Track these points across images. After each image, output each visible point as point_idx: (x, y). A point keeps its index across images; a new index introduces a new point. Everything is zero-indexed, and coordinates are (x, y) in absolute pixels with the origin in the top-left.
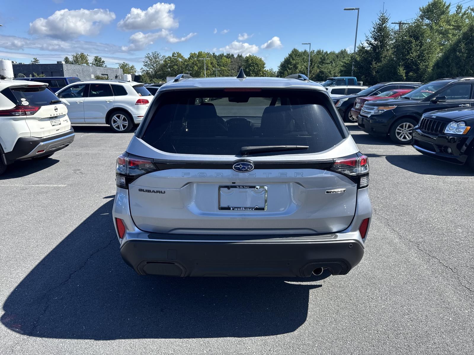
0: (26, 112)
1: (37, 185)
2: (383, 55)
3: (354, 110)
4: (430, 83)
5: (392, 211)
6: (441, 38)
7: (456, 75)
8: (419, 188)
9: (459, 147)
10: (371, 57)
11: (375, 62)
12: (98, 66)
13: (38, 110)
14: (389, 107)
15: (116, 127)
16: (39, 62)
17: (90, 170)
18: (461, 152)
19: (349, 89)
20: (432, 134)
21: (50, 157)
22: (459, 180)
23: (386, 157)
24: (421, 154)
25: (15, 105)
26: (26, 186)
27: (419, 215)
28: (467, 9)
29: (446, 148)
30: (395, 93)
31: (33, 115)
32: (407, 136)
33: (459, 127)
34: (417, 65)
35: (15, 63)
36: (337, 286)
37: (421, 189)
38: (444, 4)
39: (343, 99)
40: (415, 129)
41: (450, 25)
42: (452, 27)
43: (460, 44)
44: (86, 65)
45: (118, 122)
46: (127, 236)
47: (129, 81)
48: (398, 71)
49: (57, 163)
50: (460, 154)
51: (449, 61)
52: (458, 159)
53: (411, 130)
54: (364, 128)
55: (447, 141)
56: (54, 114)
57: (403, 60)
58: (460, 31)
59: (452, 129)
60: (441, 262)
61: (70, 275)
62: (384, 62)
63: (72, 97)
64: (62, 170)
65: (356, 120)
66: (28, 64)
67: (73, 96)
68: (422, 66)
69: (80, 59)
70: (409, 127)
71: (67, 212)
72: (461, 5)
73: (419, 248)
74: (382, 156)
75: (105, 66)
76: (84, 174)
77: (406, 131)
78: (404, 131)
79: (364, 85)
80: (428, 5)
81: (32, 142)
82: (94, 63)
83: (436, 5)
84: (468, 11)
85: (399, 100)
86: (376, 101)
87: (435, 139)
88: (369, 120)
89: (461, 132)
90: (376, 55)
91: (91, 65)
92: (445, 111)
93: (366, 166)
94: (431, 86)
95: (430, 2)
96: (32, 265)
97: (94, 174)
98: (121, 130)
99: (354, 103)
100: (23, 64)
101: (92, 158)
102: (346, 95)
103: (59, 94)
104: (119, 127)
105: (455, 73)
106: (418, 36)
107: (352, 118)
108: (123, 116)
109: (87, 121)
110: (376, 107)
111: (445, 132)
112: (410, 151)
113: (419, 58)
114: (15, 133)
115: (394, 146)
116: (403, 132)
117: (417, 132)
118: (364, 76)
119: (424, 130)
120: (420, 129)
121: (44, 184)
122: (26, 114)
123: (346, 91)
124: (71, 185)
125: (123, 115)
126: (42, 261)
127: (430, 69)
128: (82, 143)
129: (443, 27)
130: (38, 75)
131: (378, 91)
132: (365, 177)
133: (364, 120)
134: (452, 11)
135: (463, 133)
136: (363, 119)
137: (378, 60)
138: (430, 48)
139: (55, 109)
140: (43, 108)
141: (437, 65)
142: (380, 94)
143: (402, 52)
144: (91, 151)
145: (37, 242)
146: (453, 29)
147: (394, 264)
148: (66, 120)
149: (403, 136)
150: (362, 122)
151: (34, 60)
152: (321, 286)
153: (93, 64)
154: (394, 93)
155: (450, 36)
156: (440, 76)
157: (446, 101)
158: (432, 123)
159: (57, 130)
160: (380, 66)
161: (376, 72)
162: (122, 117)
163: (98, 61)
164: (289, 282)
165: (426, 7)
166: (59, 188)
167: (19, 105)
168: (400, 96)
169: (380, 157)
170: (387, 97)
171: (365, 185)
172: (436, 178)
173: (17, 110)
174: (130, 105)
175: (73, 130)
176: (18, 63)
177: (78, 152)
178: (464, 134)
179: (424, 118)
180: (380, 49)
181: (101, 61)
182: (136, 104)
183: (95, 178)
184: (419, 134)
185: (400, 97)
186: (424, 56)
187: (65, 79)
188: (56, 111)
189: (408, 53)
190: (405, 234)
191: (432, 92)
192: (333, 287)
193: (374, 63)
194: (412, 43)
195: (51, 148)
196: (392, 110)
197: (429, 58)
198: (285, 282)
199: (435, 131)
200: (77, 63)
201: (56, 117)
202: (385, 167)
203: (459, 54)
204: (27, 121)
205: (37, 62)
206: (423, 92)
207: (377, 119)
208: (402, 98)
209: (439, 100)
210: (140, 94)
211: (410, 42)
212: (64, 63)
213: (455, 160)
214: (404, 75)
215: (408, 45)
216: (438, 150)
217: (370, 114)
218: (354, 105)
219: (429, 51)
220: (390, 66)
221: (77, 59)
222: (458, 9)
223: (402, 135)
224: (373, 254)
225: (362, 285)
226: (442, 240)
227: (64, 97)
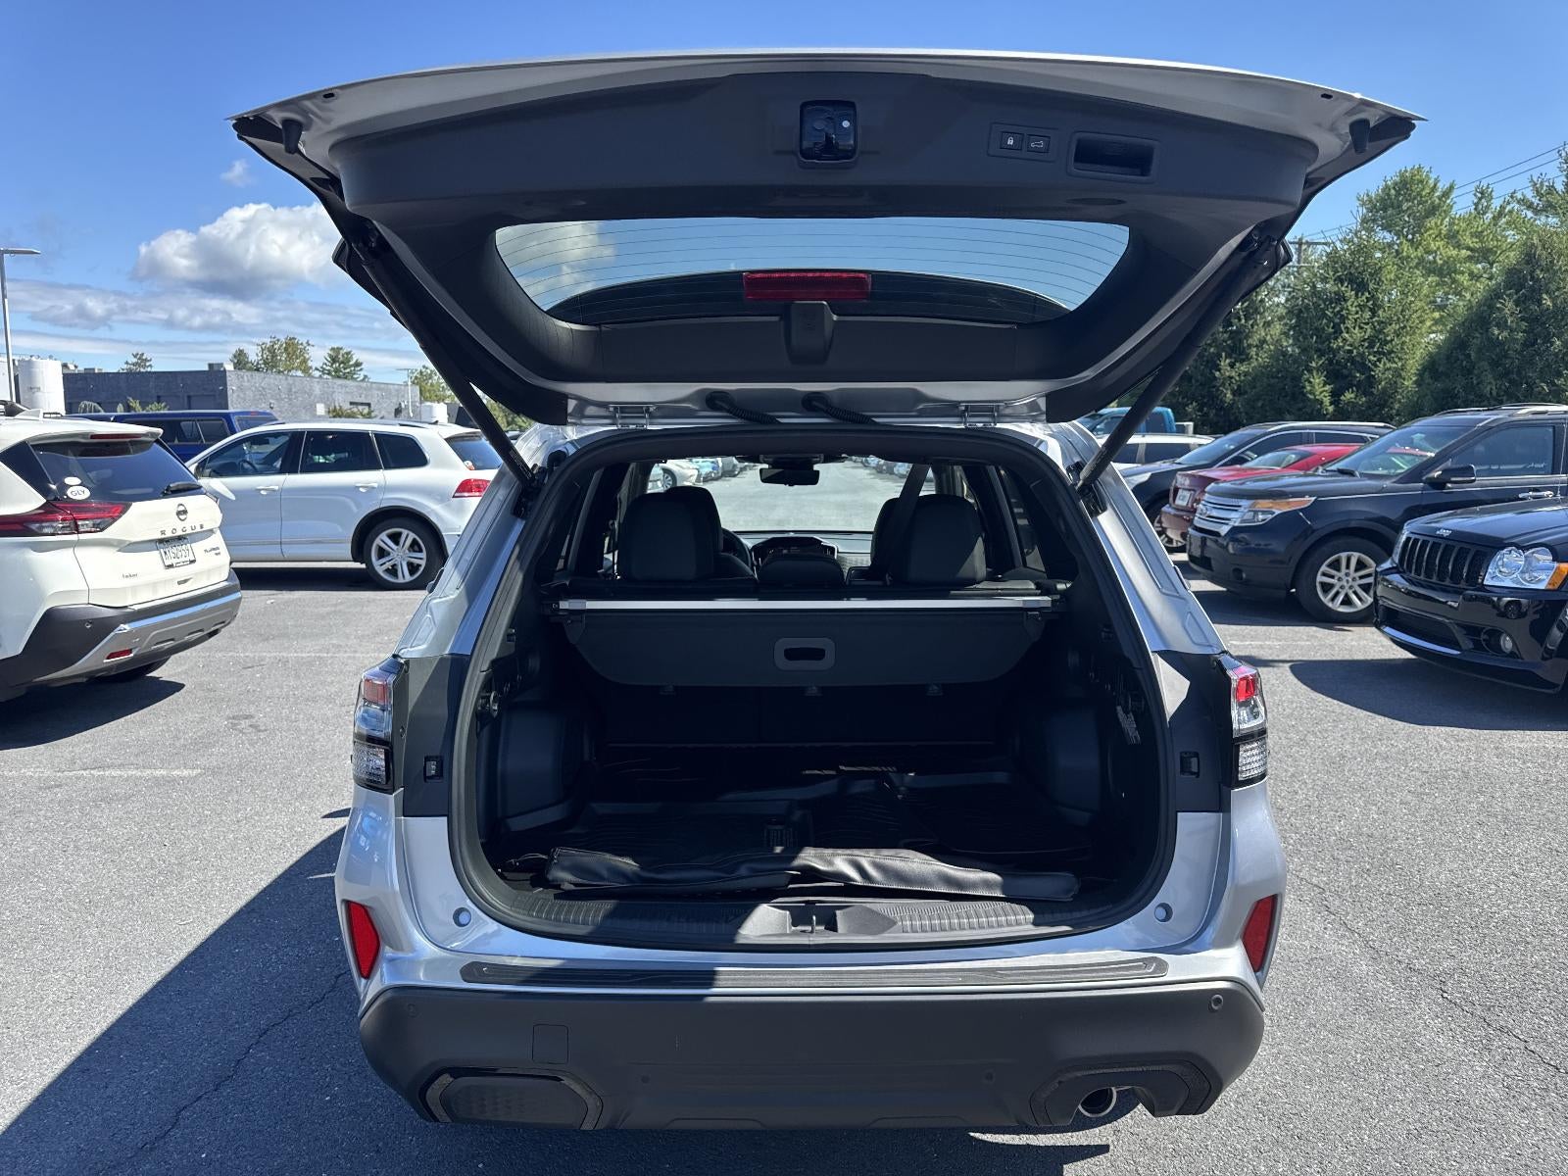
0: (80, 523)
1: (95, 772)
2: (1254, 340)
3: (1173, 512)
4: (1418, 423)
5: (1332, 856)
6: (1437, 285)
7: (1496, 400)
8: (1417, 774)
9: (1539, 632)
10: (1216, 346)
11: (1228, 361)
12: (339, 377)
13: (120, 517)
14: (1291, 500)
15: (387, 571)
16: (150, 366)
17: (288, 718)
18: (1547, 650)
19: (1149, 445)
20: (1445, 590)
21: (153, 674)
22: (1550, 745)
23: (1291, 667)
24: (1410, 656)
25: (43, 501)
26: (59, 774)
27: (1432, 871)
28: (1508, 198)
29: (1495, 634)
30: (1303, 456)
31: (102, 530)
32: (1354, 597)
33: (1530, 564)
34: (1364, 368)
35: (72, 367)
36: (1165, 1148)
37: (1424, 779)
38: (1435, 185)
39: (1135, 478)
40: (1382, 571)
41: (1458, 246)
42: (1465, 253)
43: (1501, 303)
44: (302, 375)
45: (393, 555)
46: (384, 970)
47: (436, 423)
48: (1309, 388)
49: (177, 694)
50: (1545, 655)
51: (1469, 356)
52: (1539, 672)
53: (1369, 575)
54: (1212, 570)
55: (1496, 612)
56: (172, 526)
57: (1321, 353)
58: (1491, 265)
59: (1506, 573)
60: (1532, 1048)
61: (178, 1113)
62: (1259, 359)
63: (245, 473)
64: (190, 716)
65: (1180, 544)
66: (115, 371)
67: (247, 469)
68: (1382, 370)
69: (284, 357)
70: (1361, 565)
71: (189, 869)
72: (1488, 188)
73: (1445, 995)
74: (1276, 664)
75: (362, 378)
76: (266, 730)
77: (1350, 580)
78: (1345, 578)
79: (1196, 431)
80: (1387, 188)
81: (92, 621)
82: (328, 368)
83: (1407, 189)
84: (1512, 205)
85: (1320, 479)
86: (1243, 483)
87: (1456, 605)
88: (1225, 543)
89: (1540, 581)
90: (1230, 338)
91: (317, 374)
92: (1475, 512)
93: (1256, 706)
94: (1421, 433)
95: (1388, 178)
96: (42, 1075)
97: (298, 730)
98: (401, 580)
99: (1169, 490)
100: (96, 371)
101: (297, 677)
102: (1143, 464)
103: (201, 466)
104: (396, 570)
105: (1491, 393)
106: (1363, 279)
107: (1167, 536)
108: (412, 536)
109: (289, 551)
110: (1245, 503)
111: (1485, 583)
112: (1372, 644)
113: (1371, 346)
114: (38, 594)
115: (1314, 628)
116: (1341, 583)
117: (1390, 582)
118: (1194, 404)
119: (1413, 574)
120: (1398, 572)
121: (121, 766)
122: (77, 530)
123: (1141, 451)
124: (215, 771)
125: (410, 530)
126: (79, 1059)
127: (1411, 382)
128: (269, 625)
129: (1436, 252)
130: (144, 405)
131: (1247, 450)
132: (1252, 743)
133: (1209, 543)
134: (1462, 204)
135: (1549, 584)
136: (1204, 540)
137: (1241, 354)
138: (1404, 317)
139: (179, 513)
140: (138, 508)
141: (1432, 368)
142: (1252, 459)
143: (1316, 329)
144: (296, 652)
145: (71, 982)
146: (1470, 258)
147: (1364, 1061)
148: (214, 549)
149: (1341, 597)
150: (1202, 552)
151: (135, 360)
152: (1103, 1149)
153: (323, 371)
154: (1299, 457)
155: (1464, 279)
156: (1445, 403)
157: (1474, 480)
158: (1439, 553)
159: (179, 583)
160: (1246, 374)
161: (1234, 393)
162: (407, 537)
163: (342, 362)
164: (988, 1137)
165: (1377, 195)
166: (172, 781)
167: (56, 499)
168: (1322, 465)
169: (1273, 667)
170: (1278, 471)
171: (1256, 772)
172: (1470, 739)
173: (50, 516)
174: (436, 499)
175: (238, 582)
176: (81, 369)
177: (251, 655)
178: (1551, 587)
179: (1411, 535)
180: (1243, 321)
181: (351, 363)
182: (457, 494)
183: (300, 747)
184: (1396, 588)
185: (1321, 469)
186: (1385, 340)
187: (227, 416)
188: (182, 517)
189: (1335, 333)
190: (1389, 942)
191: (1423, 453)
192: (1151, 1155)
193: (1224, 363)
194: (1346, 301)
195: (157, 643)
196: (1301, 510)
197: (1402, 349)
198: (972, 1134)
199: (1451, 578)
200: (273, 367)
201: (180, 539)
202: (1292, 702)
203: (1499, 334)
204: (81, 552)
205: (145, 366)
206: (1395, 454)
207: (1254, 541)
208: (1328, 474)
209: (1453, 479)
210: (470, 464)
211: (1340, 298)
212: (229, 367)
213: (1528, 677)
214: (1327, 401)
215: (1334, 308)
216: (1466, 644)
217: (1227, 524)
218: (1171, 495)
219: (1402, 325)
220: (1278, 371)
221: (274, 355)
222: (1480, 199)
223: (1337, 593)
224: (1284, 1022)
225: (1255, 1144)
226: (1524, 965)
227: (218, 473)
